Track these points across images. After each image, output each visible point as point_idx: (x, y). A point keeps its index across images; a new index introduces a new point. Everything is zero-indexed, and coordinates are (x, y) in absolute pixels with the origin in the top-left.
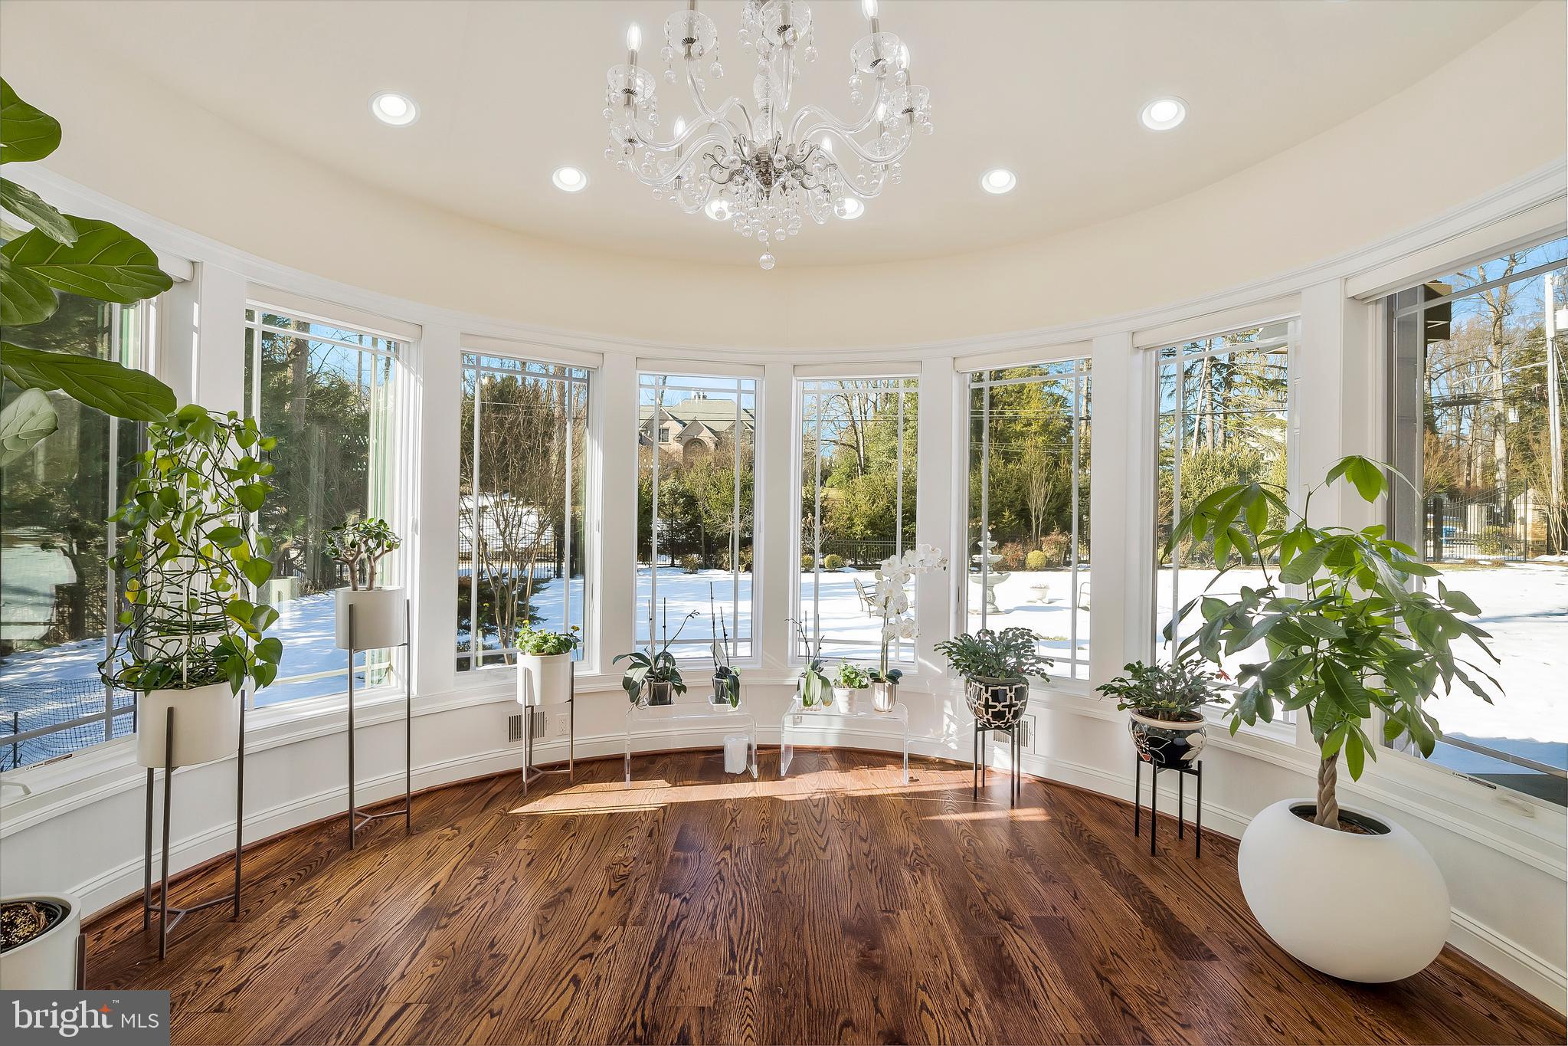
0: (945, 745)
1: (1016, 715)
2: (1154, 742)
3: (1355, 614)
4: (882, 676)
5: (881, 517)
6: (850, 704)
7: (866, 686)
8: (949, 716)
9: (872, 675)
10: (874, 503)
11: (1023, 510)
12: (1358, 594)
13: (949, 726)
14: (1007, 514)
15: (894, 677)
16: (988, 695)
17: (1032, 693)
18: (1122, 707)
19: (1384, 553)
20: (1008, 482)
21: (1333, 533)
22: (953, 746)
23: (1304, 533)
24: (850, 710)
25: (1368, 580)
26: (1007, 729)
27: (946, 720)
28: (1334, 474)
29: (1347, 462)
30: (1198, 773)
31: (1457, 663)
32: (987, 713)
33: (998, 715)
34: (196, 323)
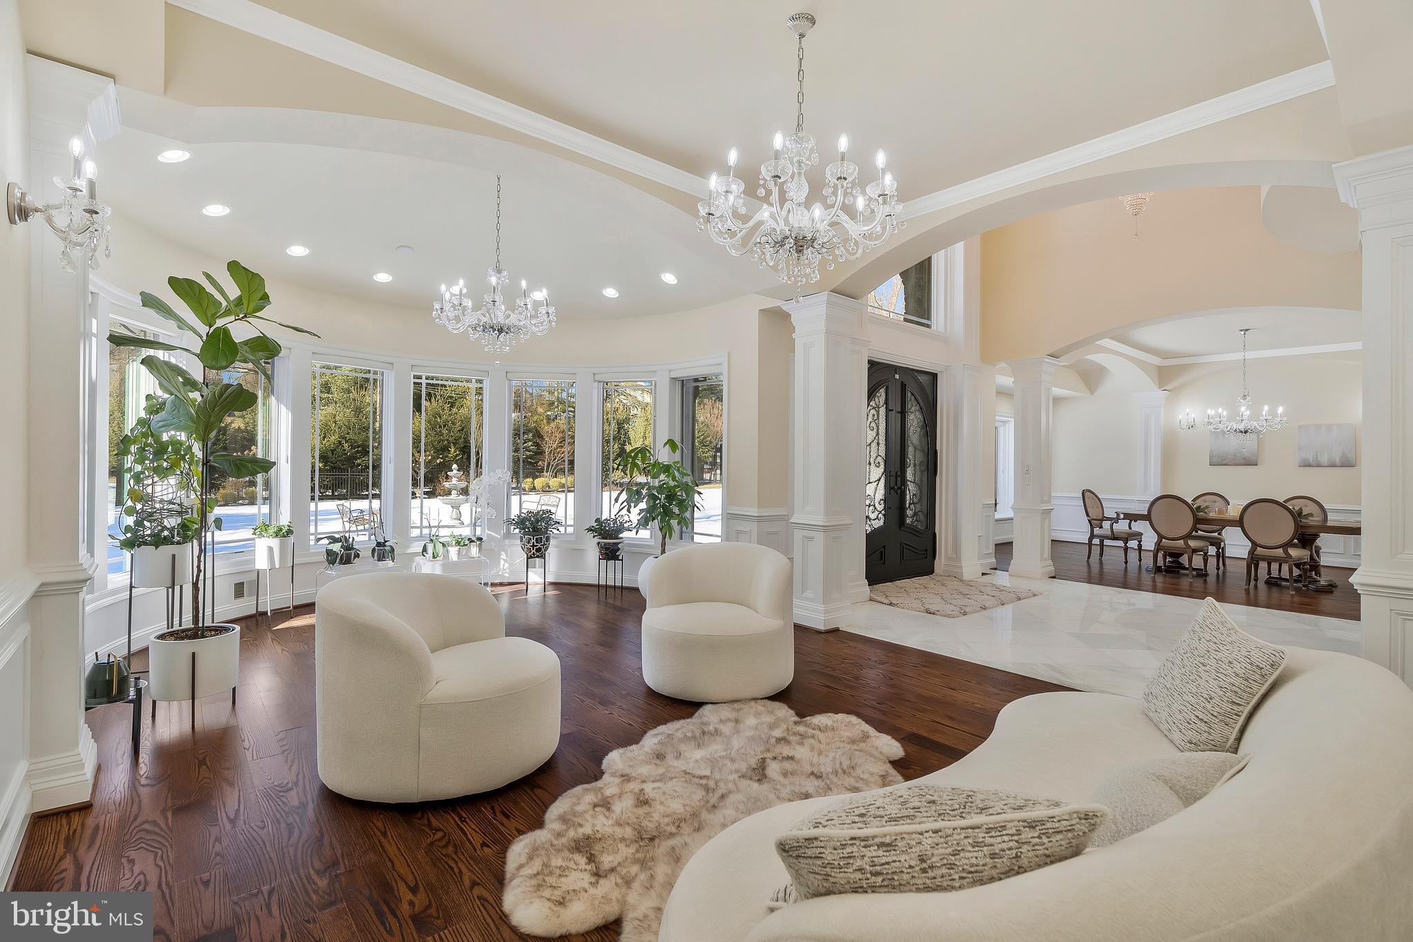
0: (502, 575)
1: (546, 550)
2: (607, 549)
3: (670, 489)
4: (474, 539)
5: (333, 451)
6: (459, 555)
7: (467, 545)
8: (504, 560)
9: (469, 539)
10: (324, 438)
11: (465, 447)
12: (672, 483)
13: (504, 565)
14: (452, 450)
15: (480, 539)
16: (534, 541)
17: (552, 542)
18: (594, 537)
19: (678, 470)
20: (453, 423)
21: (665, 463)
22: (507, 575)
23: (656, 464)
24: (458, 558)
25: (674, 479)
26: (542, 556)
27: (502, 562)
28: (665, 444)
29: (669, 440)
30: (622, 560)
31: (696, 503)
32: (533, 549)
33: (539, 550)
34: (94, 330)
